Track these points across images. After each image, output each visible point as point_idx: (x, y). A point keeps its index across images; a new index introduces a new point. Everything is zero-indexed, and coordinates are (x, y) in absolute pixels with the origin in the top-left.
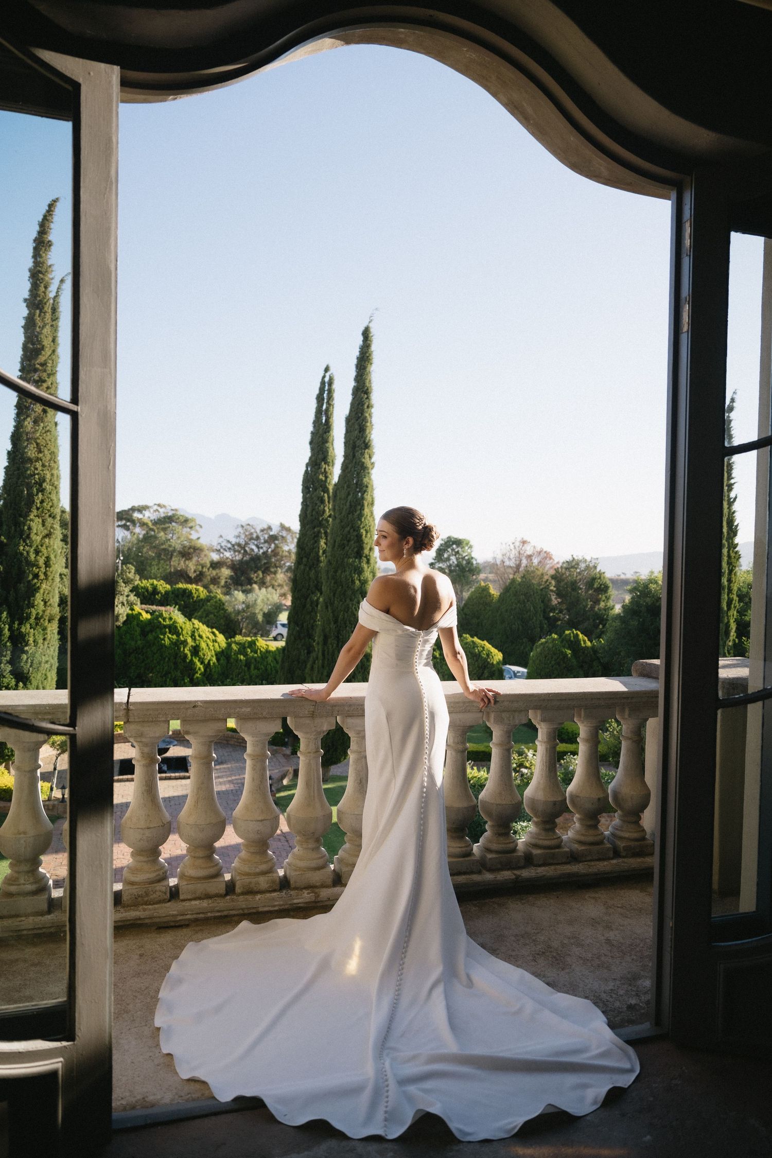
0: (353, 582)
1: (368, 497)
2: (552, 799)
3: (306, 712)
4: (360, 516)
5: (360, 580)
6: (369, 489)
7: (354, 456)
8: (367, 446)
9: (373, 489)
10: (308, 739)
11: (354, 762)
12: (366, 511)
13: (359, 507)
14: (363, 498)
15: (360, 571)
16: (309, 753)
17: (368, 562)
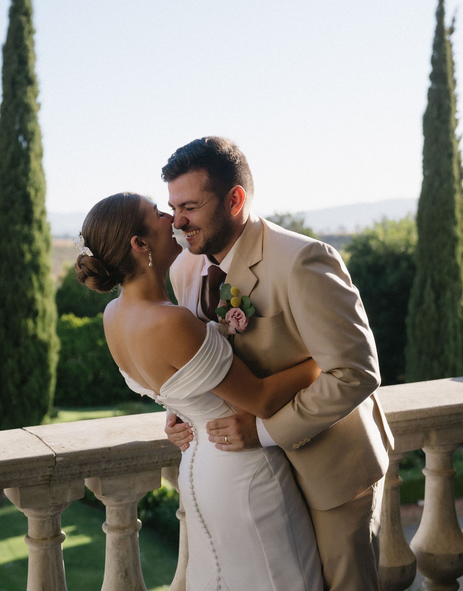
0: (22, 255)
1: (35, 147)
2: (398, 564)
3: (39, 478)
4: (26, 171)
5: (31, 251)
6: (36, 138)
7: (14, 95)
8: (30, 81)
9: (40, 137)
10: (42, 517)
11: (113, 544)
12: (34, 164)
13: (22, 161)
14: (28, 149)
15: (29, 240)
16: (45, 539)
17: (40, 228)
